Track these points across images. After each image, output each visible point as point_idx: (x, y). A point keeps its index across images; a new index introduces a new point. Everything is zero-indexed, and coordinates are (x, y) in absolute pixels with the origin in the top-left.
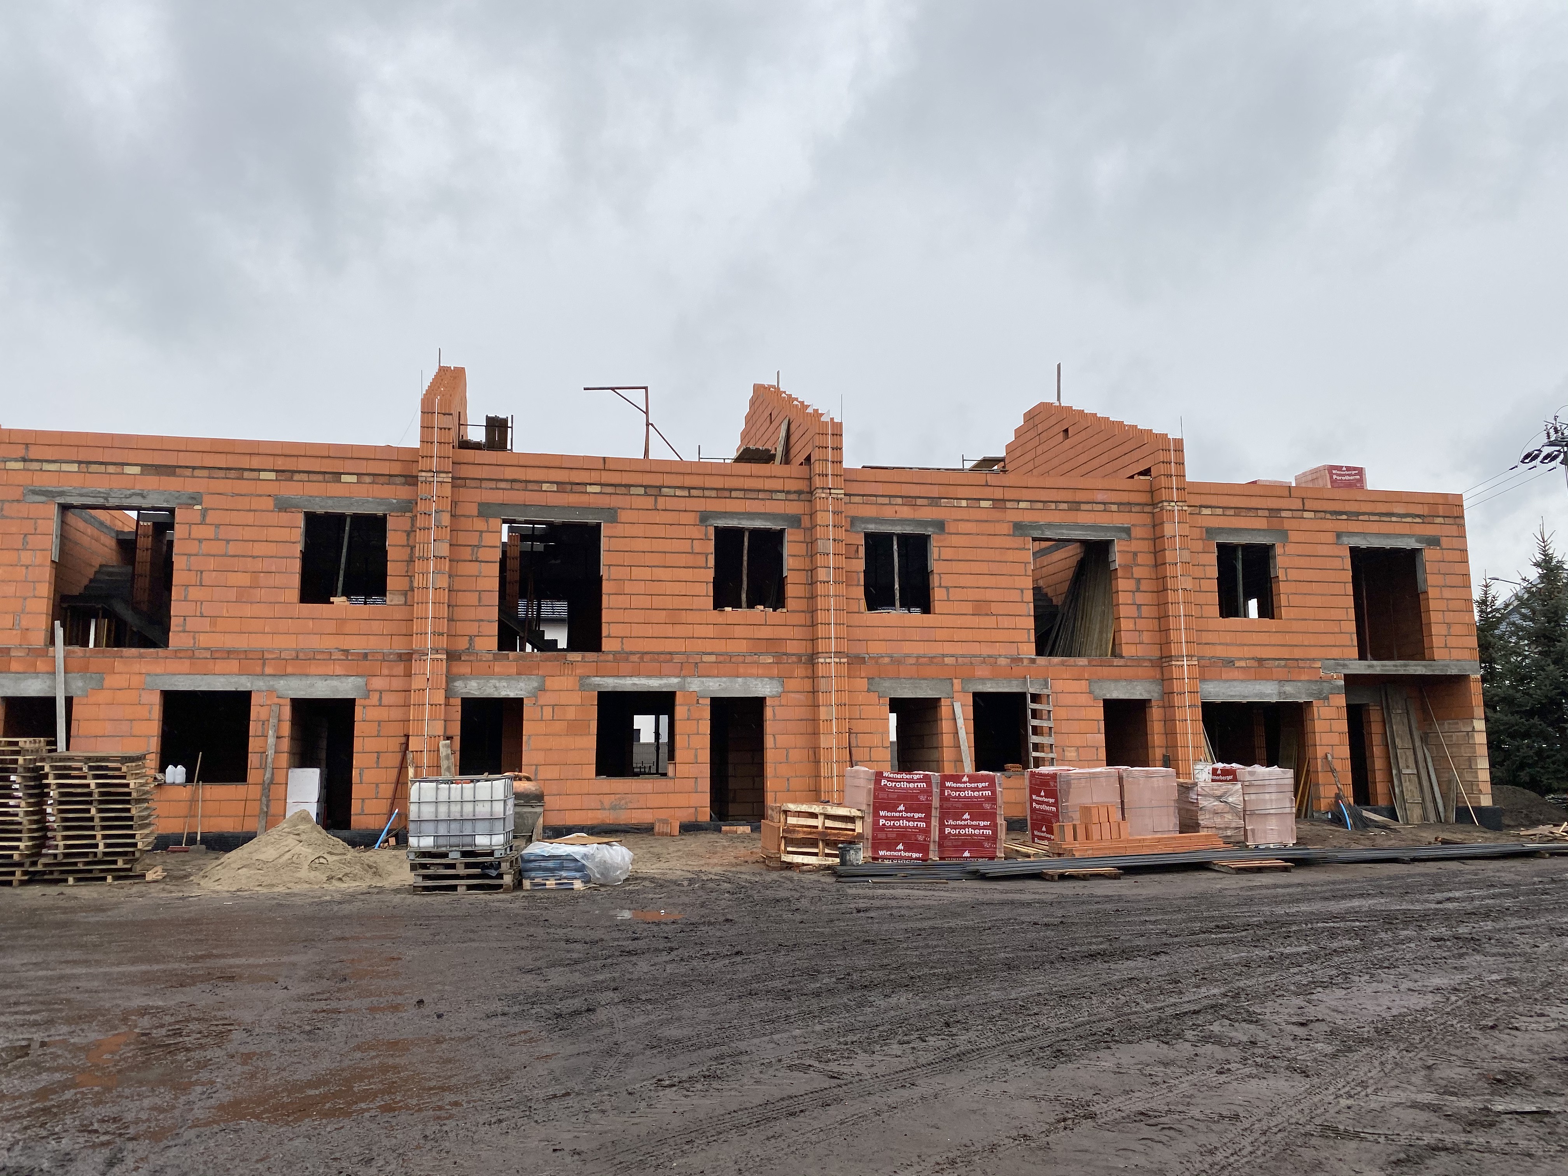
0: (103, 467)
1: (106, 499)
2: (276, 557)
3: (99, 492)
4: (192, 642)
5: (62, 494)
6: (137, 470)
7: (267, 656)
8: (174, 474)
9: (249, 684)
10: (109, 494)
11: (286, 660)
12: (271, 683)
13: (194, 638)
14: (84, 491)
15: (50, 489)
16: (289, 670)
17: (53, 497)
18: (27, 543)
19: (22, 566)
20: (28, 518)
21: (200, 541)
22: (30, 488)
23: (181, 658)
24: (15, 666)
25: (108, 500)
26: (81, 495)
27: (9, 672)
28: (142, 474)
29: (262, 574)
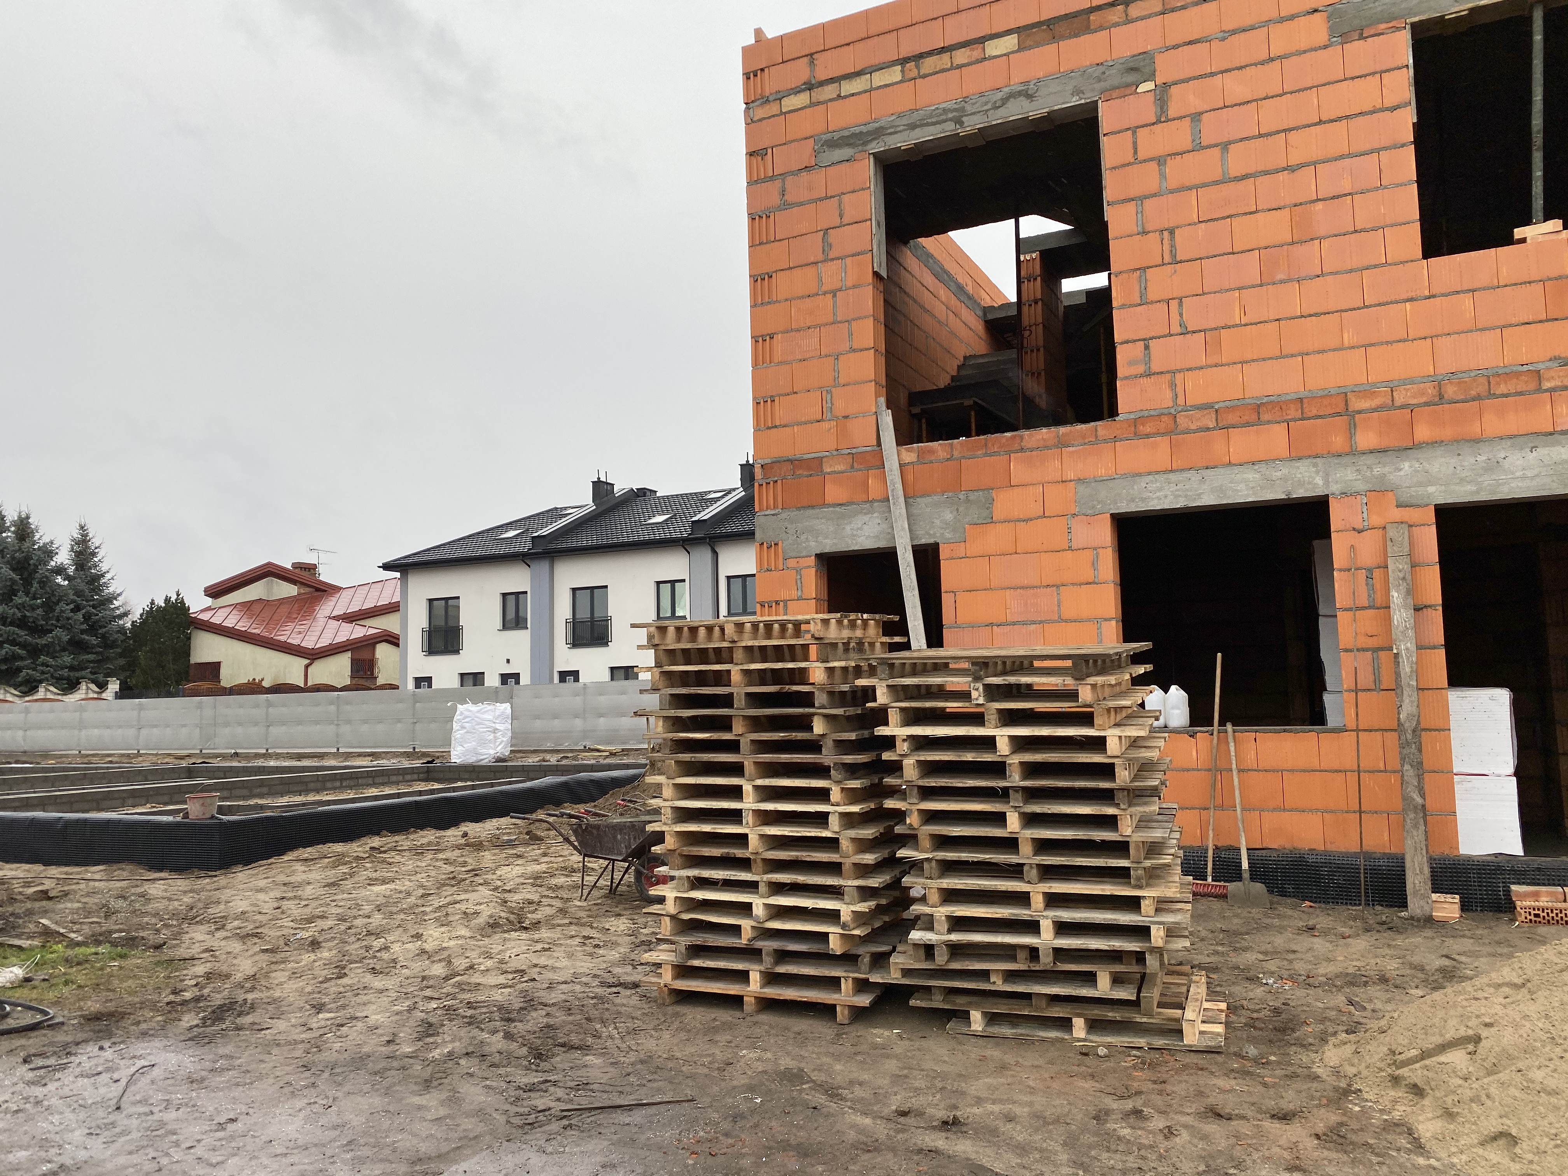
0: (946, 57)
1: (959, 121)
2: (1350, 156)
3: (945, 111)
4: (1169, 394)
5: (878, 133)
6: (1011, 42)
7: (1357, 404)
8: (1087, 29)
9: (1319, 481)
10: (963, 109)
11: (1412, 408)
12: (1377, 470)
13: (1173, 385)
14: (916, 116)
15: (857, 130)
16: (1422, 432)
17: (865, 144)
18: (830, 245)
19: (825, 294)
20: (827, 198)
21: (1160, 161)
22: (824, 137)
23: (1148, 436)
24: (833, 492)
25: (961, 123)
26: (913, 127)
27: (824, 505)
28: (1021, 48)
29: (1320, 206)
